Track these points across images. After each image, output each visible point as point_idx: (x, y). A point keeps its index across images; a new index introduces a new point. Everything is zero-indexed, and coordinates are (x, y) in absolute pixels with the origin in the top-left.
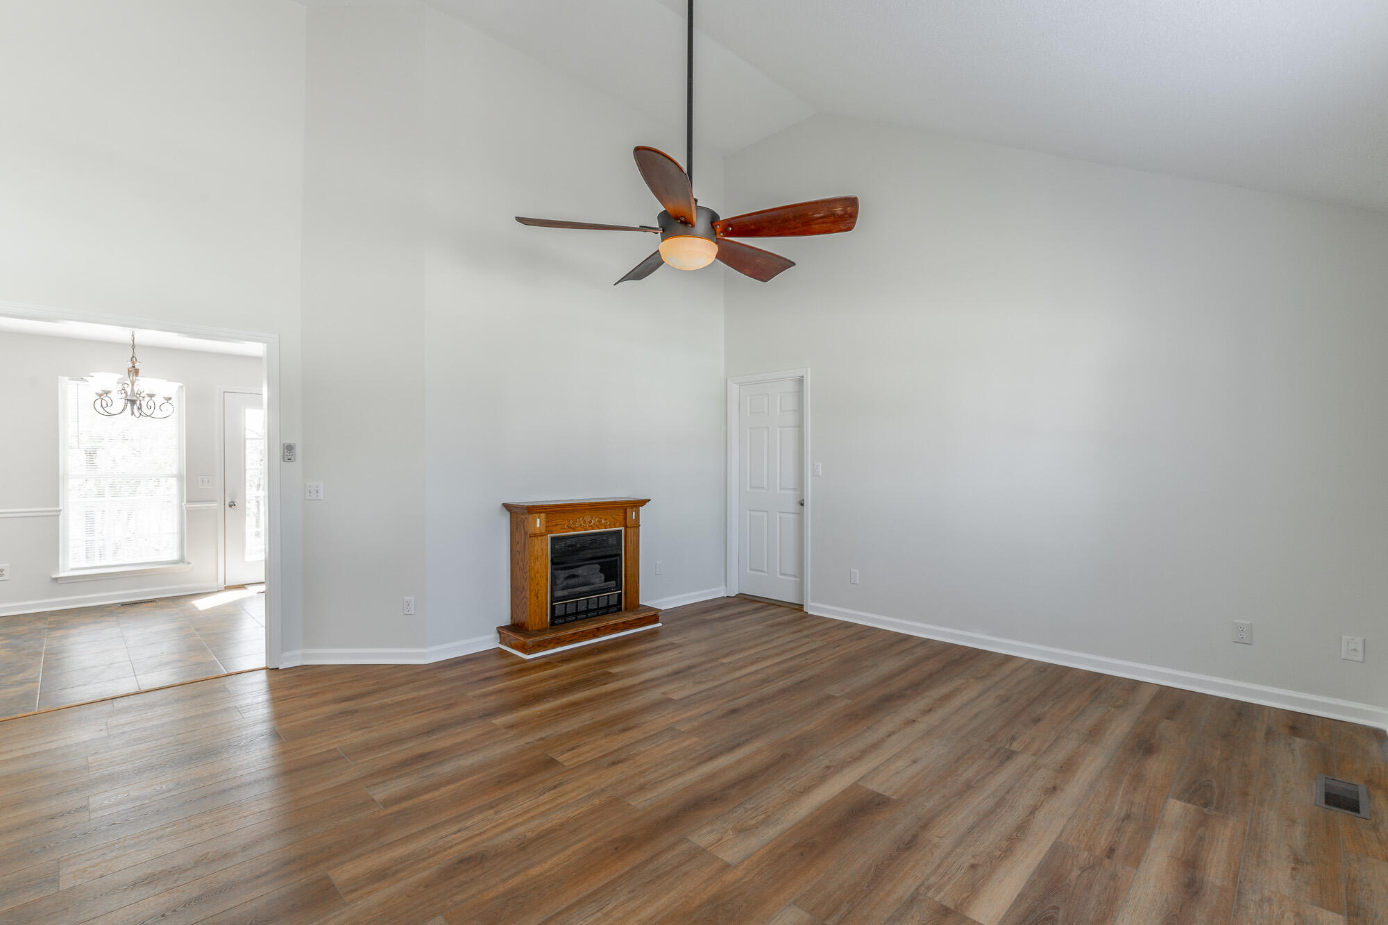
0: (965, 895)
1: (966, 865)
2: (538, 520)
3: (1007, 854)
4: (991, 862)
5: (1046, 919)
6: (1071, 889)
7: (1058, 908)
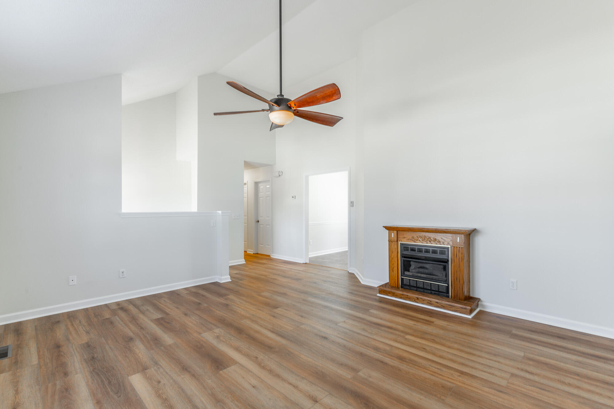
0: (148, 375)
1: (162, 380)
2: (393, 234)
3: (157, 395)
4: (158, 388)
5: (118, 392)
6: (122, 407)
7: (118, 397)
